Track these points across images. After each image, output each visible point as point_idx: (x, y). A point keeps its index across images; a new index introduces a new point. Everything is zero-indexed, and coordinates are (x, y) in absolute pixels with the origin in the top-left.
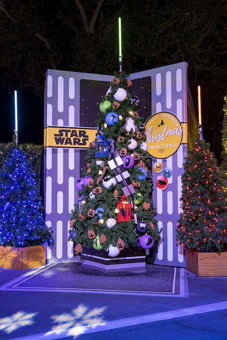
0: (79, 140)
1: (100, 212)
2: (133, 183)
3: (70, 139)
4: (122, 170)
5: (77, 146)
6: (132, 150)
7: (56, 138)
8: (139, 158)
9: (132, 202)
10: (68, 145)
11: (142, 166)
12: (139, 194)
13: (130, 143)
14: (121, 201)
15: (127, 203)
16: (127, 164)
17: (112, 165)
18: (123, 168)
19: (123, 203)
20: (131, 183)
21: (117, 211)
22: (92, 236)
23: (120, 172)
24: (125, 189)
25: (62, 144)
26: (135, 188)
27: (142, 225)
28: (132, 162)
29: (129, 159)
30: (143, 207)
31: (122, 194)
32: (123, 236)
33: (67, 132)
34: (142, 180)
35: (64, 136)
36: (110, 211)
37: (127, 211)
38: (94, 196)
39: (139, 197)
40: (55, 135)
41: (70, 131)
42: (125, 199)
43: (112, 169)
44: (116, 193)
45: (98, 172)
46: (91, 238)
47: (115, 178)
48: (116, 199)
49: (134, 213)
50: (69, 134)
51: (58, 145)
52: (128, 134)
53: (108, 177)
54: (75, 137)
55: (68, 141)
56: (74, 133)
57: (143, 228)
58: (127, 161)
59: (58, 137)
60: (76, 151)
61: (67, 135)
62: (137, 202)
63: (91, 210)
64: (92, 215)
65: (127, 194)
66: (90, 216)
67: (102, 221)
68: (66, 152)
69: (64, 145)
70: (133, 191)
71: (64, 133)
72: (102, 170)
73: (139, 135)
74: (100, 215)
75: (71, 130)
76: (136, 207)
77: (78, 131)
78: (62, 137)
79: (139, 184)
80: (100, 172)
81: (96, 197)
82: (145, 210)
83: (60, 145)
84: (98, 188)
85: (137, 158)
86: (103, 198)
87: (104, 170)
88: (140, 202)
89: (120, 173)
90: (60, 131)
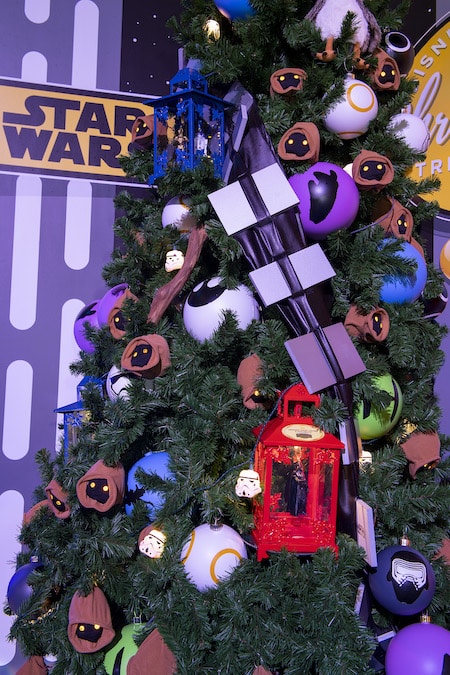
0: (117, 146)
1: (154, 482)
2: (352, 316)
3: (73, 139)
4: (290, 236)
5: (104, 168)
6: (348, 143)
7: (9, 132)
8: (387, 179)
9: (343, 431)
10: (66, 164)
11: (402, 230)
12: (385, 383)
13: (338, 93)
14: (277, 422)
15: (316, 434)
16: (319, 211)
17: (232, 210)
18: (293, 230)
19: (291, 431)
20: (341, 319)
21: (249, 483)
22: (91, 635)
23: (279, 248)
24: (302, 351)
25: (37, 155)
26: (366, 344)
27: (405, 572)
28: (346, 203)
29: (331, 181)
30: (401, 455)
31: (283, 375)
32: (287, 653)
33: (61, 107)
34: (402, 305)
35: (49, 124)
36: (210, 481)
37: (316, 479)
38: (124, 382)
39: (385, 397)
40: (8, 117)
41: (75, 105)
42: (304, 409)
43: (230, 231)
44: (251, 372)
45: (164, 261)
46: (86, 646)
47: (249, 284)
48: (251, 405)
49: (355, 493)
50: (73, 118)
51: (16, 162)
52: (330, 52)
53: (213, 283)
54: (96, 132)
55: (66, 147)
56: (92, 116)
57: (408, 592)
58: (319, 190)
59: (19, 127)
60: (97, 192)
61: (60, 122)
62: (369, 425)
63: (99, 469)
64: (103, 497)
65: (314, 376)
66: (92, 503)
67: (153, 544)
68: (54, 193)
69: (44, 163)
70: (352, 362)
71: (49, 112)
72: (183, 247)
73: (387, 69)
74: (154, 499)
75: (83, 100)
76: (366, 457)
77: (110, 107)
78: (38, 130)
79: (385, 325)
80: (175, 260)
81: (135, 391)
82: (413, 470)
83: (26, 160)
84: (150, 339)
85: (379, 175)
86: (174, 398)
87: (195, 247)
88: (389, 425)
89: (280, 258)
90: (31, 103)
